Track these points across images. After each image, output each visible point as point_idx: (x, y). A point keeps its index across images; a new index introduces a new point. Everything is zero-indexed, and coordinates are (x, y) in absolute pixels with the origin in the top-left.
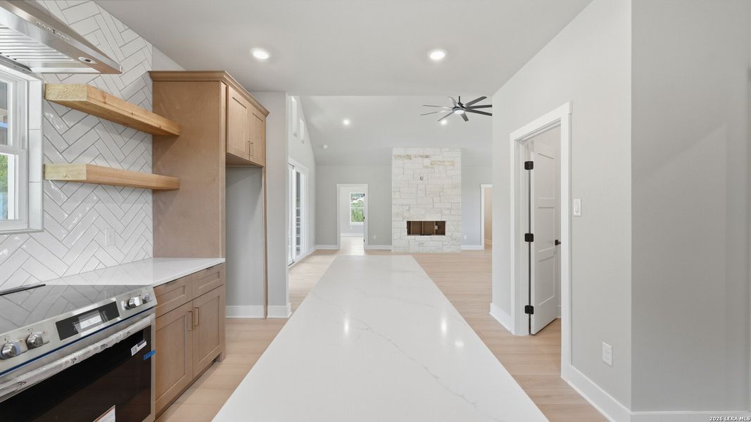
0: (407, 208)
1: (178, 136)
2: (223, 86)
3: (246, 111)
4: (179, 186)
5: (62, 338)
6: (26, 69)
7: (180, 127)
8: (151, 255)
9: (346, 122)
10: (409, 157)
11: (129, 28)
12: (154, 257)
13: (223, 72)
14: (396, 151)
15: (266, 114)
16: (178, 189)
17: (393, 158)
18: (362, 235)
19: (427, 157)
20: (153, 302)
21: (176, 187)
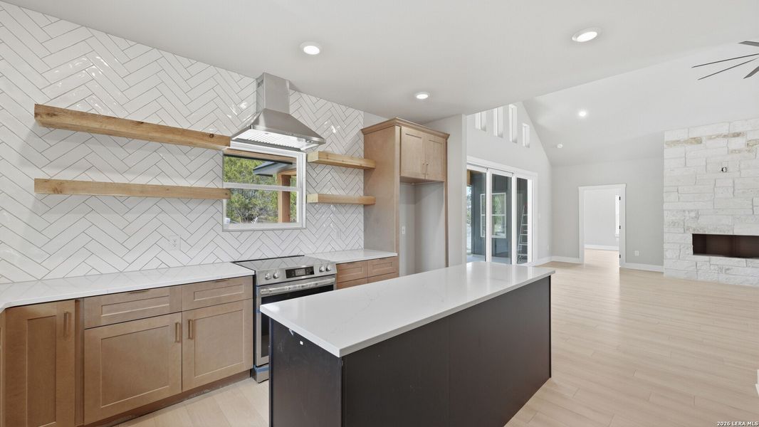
0: (693, 214)
1: (374, 169)
2: (397, 128)
3: (421, 141)
4: (375, 201)
5: (287, 278)
6: (298, 150)
7: (376, 162)
8: (363, 247)
9: (583, 114)
10: (698, 141)
11: (349, 107)
12: (364, 248)
13: (395, 119)
14: (669, 137)
15: (446, 137)
16: (374, 204)
17: (665, 146)
18: (618, 248)
19: (738, 135)
20: (334, 271)
21: (373, 203)
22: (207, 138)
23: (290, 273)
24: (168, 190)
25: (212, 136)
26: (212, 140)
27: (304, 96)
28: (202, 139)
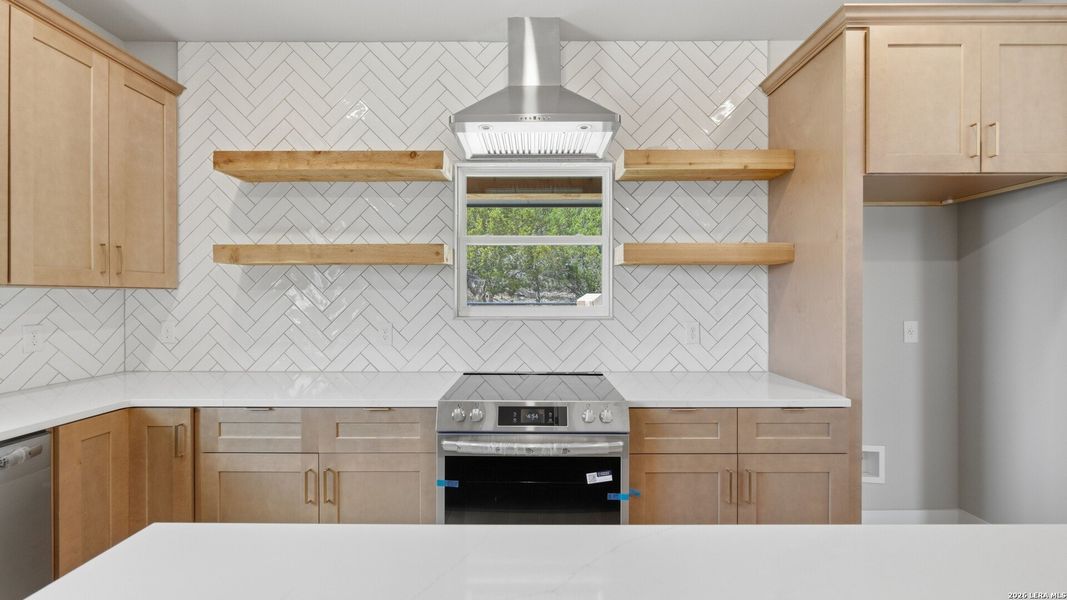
1: (792, 170)
2: (852, 37)
4: (793, 255)
5: (500, 424)
7: (793, 154)
8: (766, 367)
11: (726, 40)
12: (771, 370)
13: (842, 9)
16: (793, 260)
20: (622, 424)
21: (785, 258)
22: (406, 160)
23: (509, 415)
24: (352, 251)
25: (413, 154)
26: (414, 161)
27: (610, 46)
28: (398, 163)
